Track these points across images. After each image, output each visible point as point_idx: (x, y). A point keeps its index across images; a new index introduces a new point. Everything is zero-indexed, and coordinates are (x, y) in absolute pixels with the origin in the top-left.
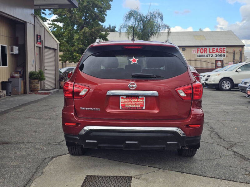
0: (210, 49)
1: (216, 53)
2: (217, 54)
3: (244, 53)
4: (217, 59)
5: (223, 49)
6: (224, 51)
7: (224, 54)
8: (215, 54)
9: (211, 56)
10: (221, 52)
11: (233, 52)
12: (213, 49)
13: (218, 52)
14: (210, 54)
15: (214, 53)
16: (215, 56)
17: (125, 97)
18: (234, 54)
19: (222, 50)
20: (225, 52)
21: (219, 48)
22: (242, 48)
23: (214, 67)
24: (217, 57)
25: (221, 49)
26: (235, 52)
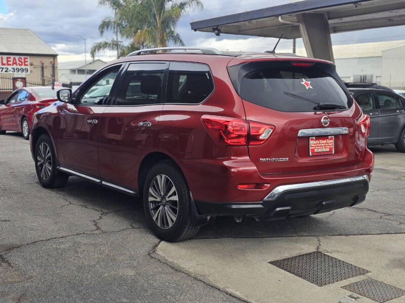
0: (2, 58)
1: (13, 65)
2: (15, 66)
3: (57, 67)
4: (16, 76)
5: (25, 59)
6: (26, 63)
7: (26, 67)
8: (12, 67)
9: (4, 70)
10: (20, 63)
11: (41, 65)
12: (7, 58)
13: (16, 63)
14: (3, 66)
15: (10, 65)
16: (12, 70)
17: (314, 138)
18: (43, 68)
19: (23, 61)
20: (27, 65)
21: (17, 57)
22: (54, 58)
23: (11, 89)
24: (15, 73)
25: (20, 59)
26: (45, 65)
